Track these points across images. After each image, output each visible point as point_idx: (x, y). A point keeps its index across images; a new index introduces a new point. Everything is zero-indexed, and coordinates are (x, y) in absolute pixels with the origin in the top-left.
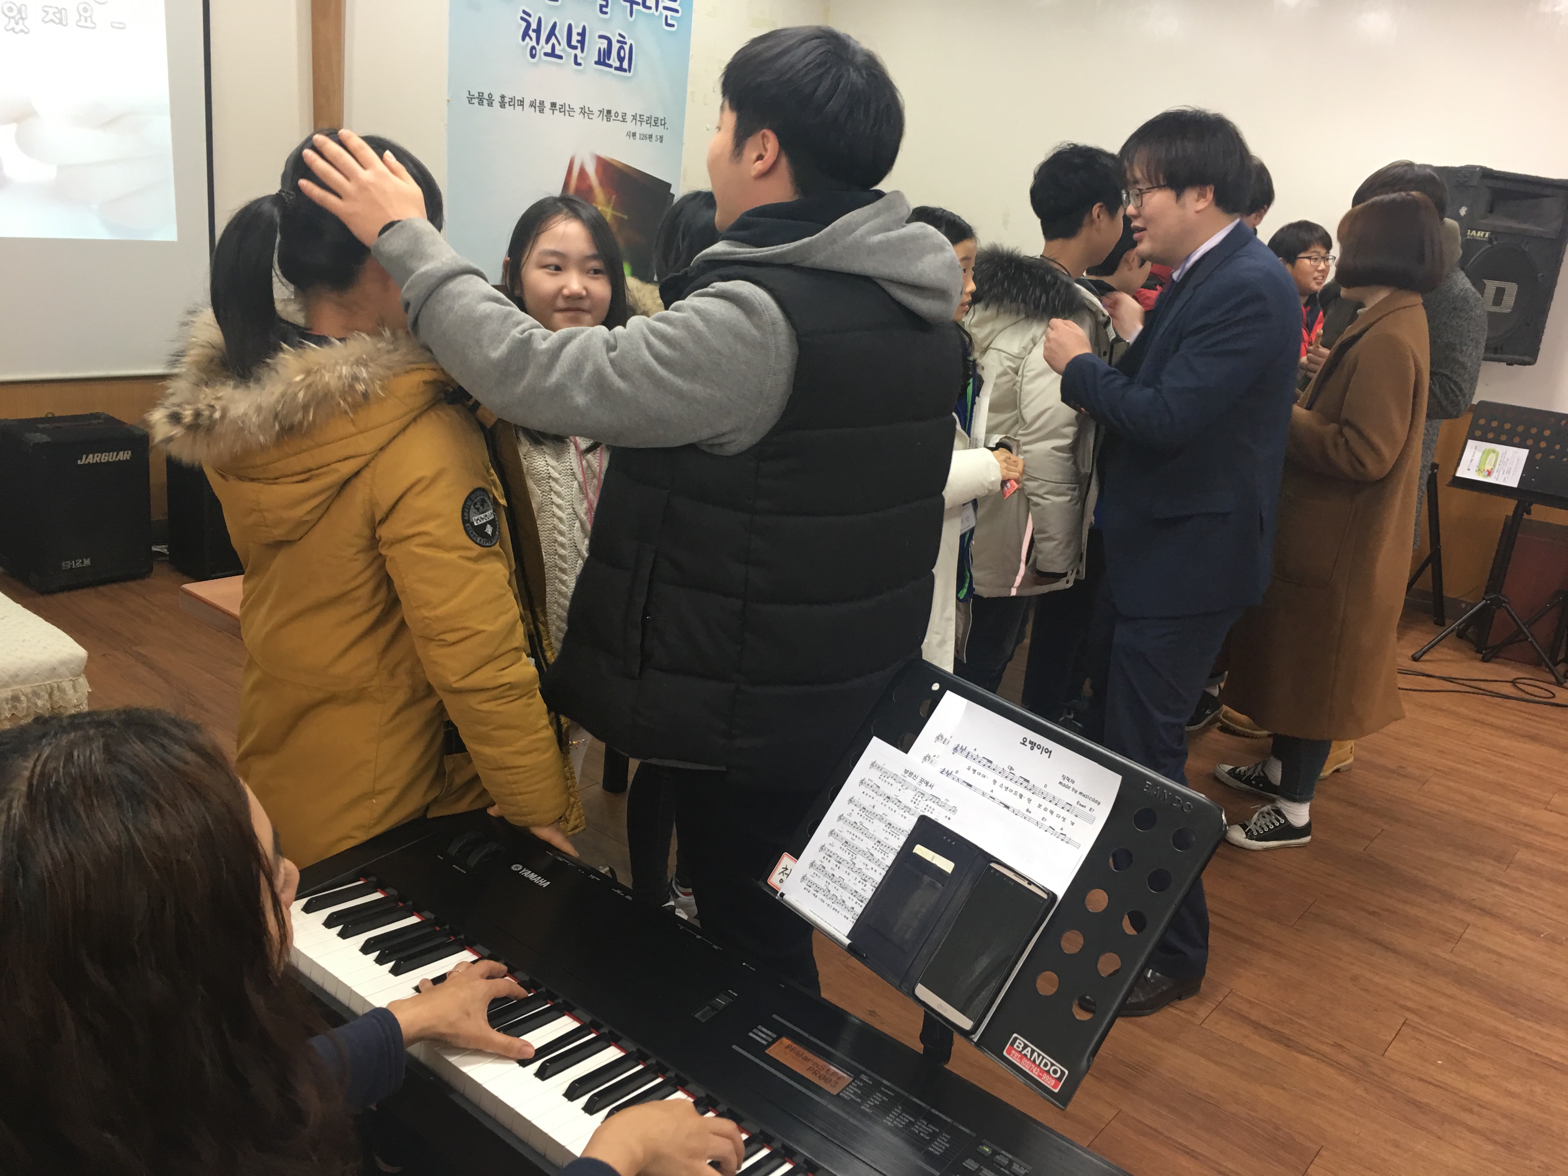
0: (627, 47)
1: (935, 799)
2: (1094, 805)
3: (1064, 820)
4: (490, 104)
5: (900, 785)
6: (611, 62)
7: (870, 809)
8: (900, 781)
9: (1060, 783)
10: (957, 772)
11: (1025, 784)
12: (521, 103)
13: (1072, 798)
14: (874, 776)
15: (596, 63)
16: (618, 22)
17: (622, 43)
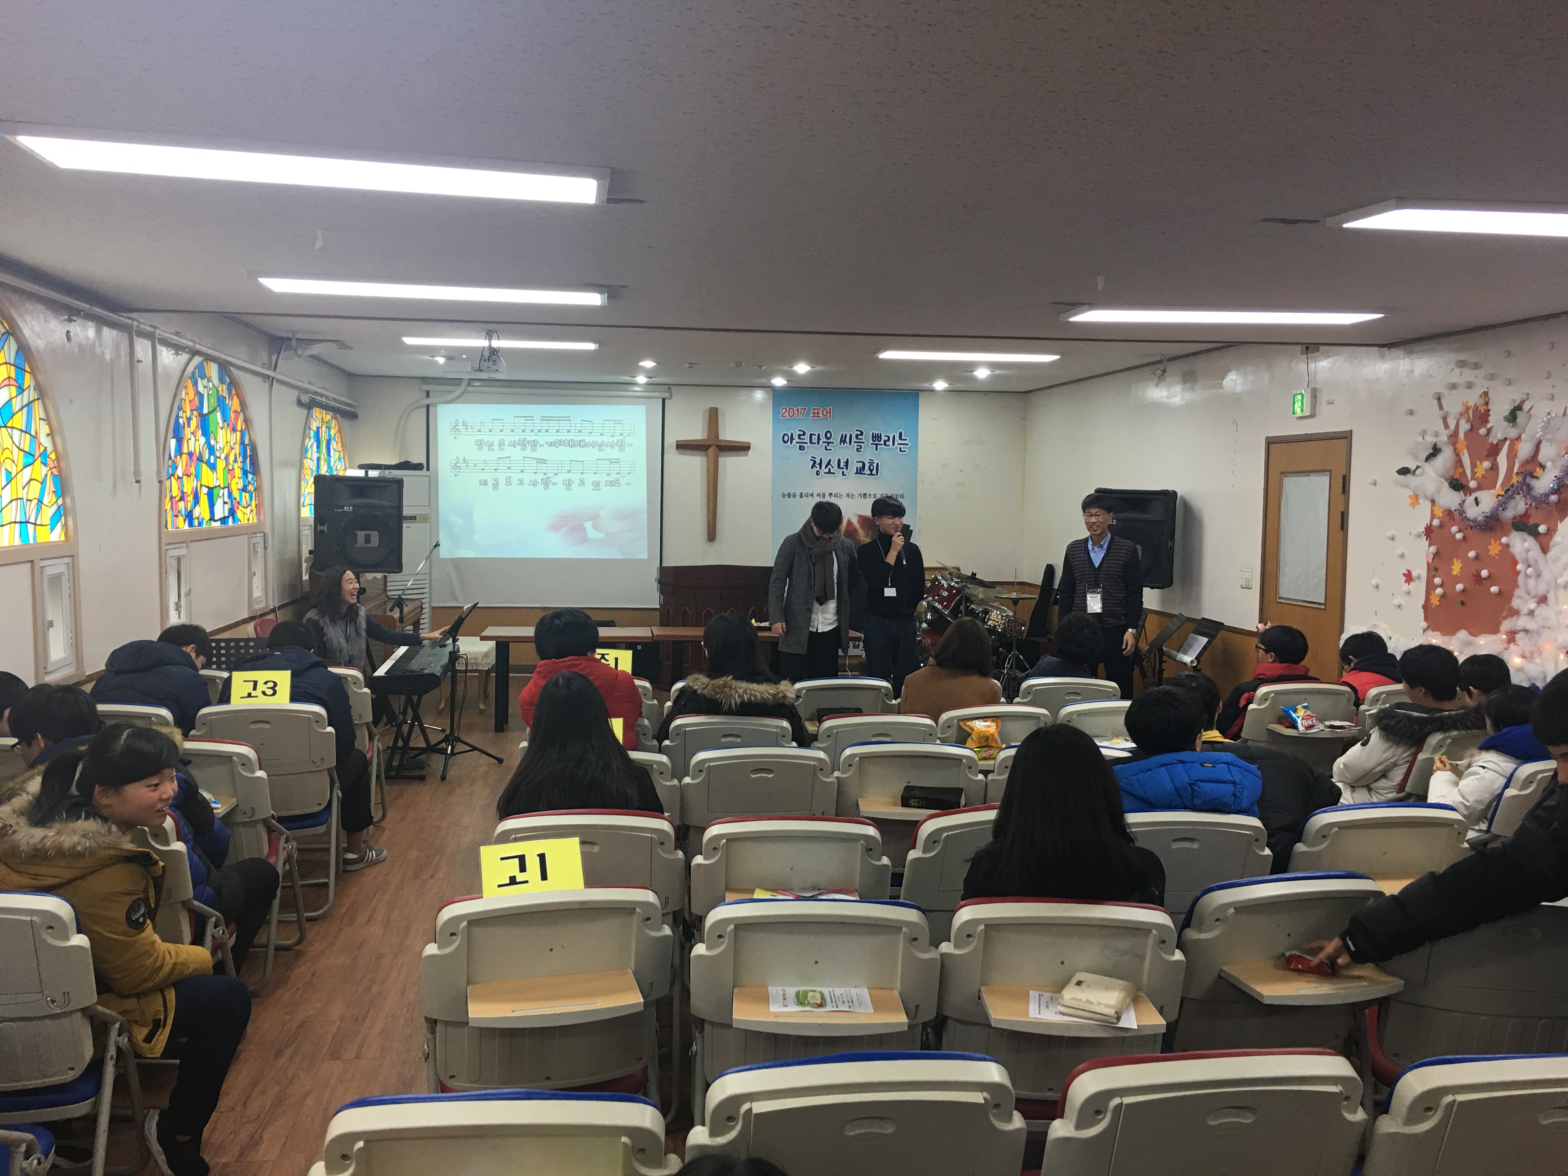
0: (875, 465)
4: (795, 497)
6: (865, 472)
12: (812, 495)
15: (856, 474)
16: (868, 454)
17: (871, 463)
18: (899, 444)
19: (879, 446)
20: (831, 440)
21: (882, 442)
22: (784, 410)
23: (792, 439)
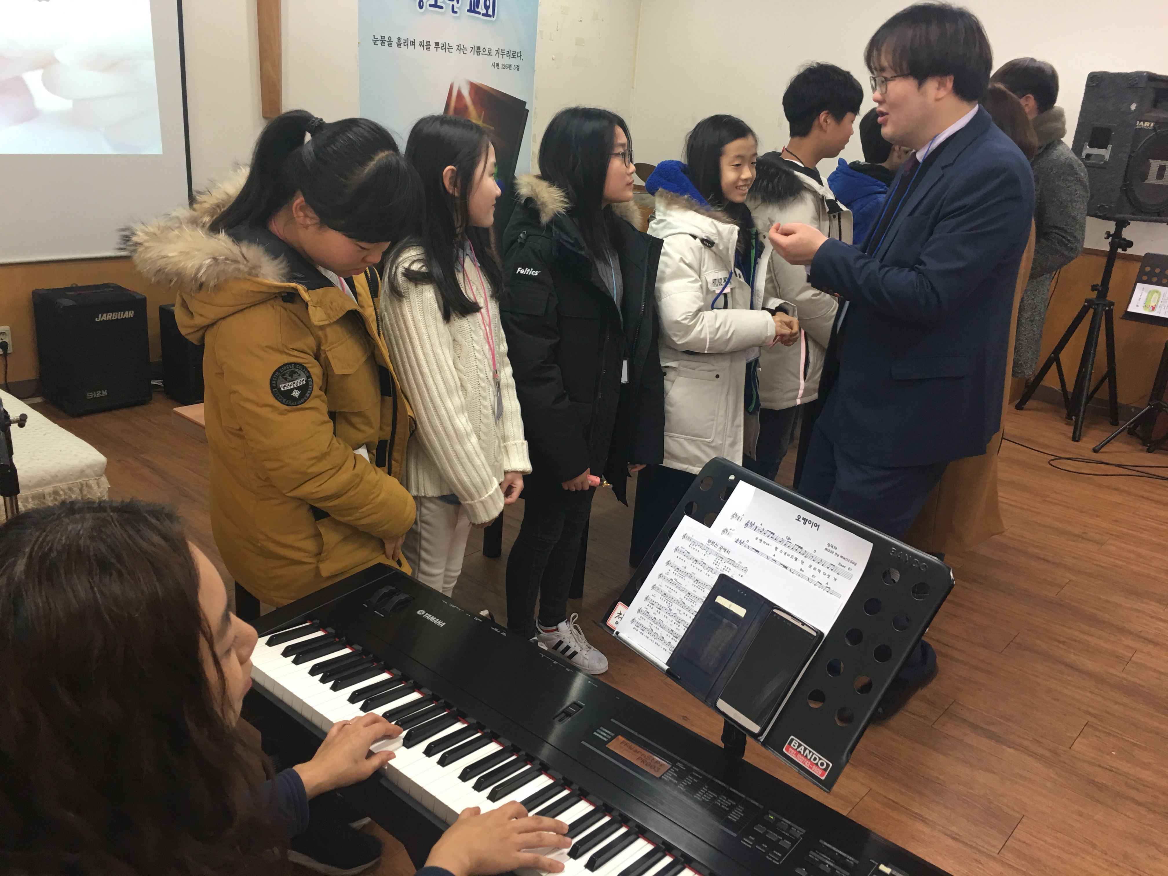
1: (731, 562)
2: (852, 566)
3: (829, 577)
4: (390, 45)
5: (705, 551)
6: (479, 10)
7: (683, 569)
8: (705, 548)
9: (826, 549)
10: (748, 541)
11: (799, 550)
12: (413, 43)
13: (835, 560)
14: (685, 544)
15: (468, 11)
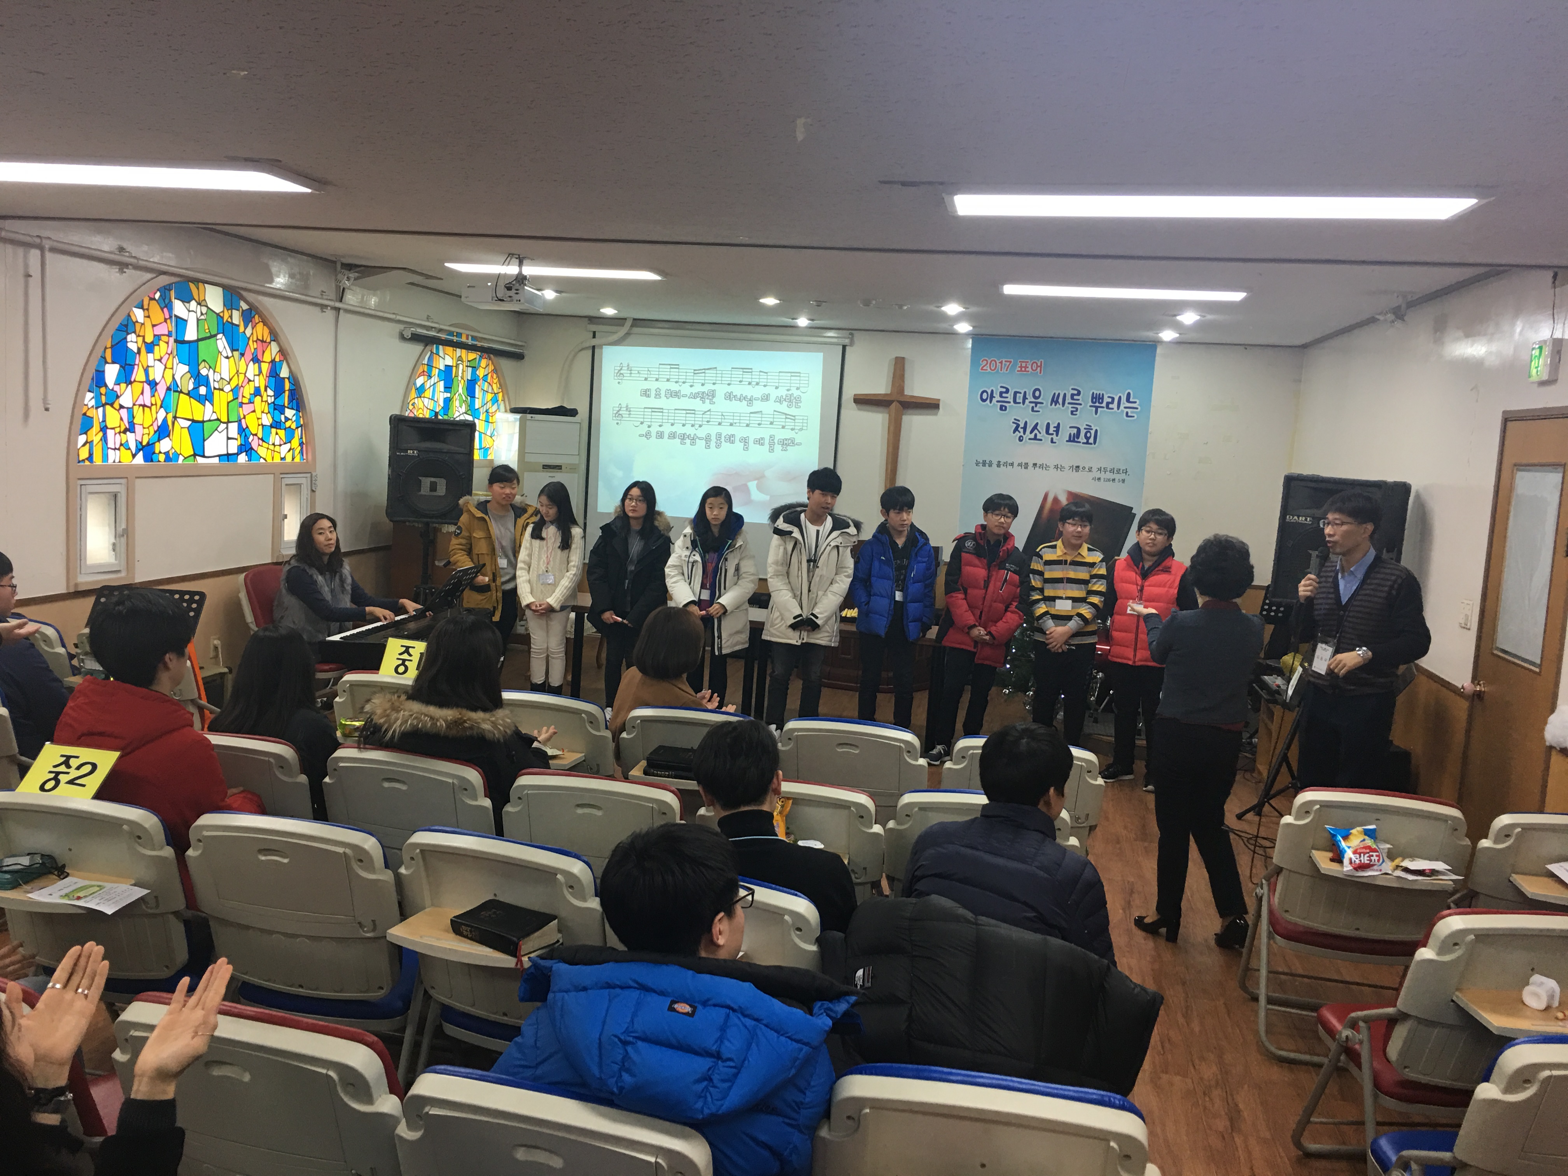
0: (1093, 432)
4: (990, 465)
6: (1080, 440)
12: (1012, 464)
15: (1069, 442)
16: (1086, 418)
17: (1089, 429)
18: (1125, 408)
19: (1099, 409)
20: (1039, 400)
21: (1104, 405)
22: (985, 362)
23: (992, 397)
